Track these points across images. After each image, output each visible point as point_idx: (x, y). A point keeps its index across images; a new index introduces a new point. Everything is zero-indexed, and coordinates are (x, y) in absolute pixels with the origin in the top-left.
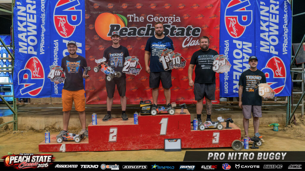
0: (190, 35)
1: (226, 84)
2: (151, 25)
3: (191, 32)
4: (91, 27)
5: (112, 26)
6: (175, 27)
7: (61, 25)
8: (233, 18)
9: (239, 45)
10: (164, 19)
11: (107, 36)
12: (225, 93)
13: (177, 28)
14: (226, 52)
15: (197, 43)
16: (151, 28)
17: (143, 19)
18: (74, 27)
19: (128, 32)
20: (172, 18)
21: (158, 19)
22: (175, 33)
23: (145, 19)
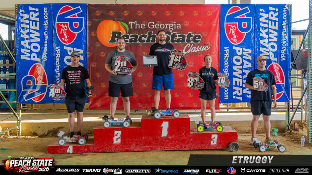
0: (190, 41)
1: (226, 90)
2: (152, 32)
3: (191, 39)
4: (93, 34)
5: (114, 33)
6: (176, 34)
7: (62, 32)
8: (233, 25)
9: (239, 51)
10: (165, 26)
11: (109, 43)
12: (225, 98)
13: (178, 35)
14: (226, 58)
15: (198, 49)
16: (152, 34)
17: (144, 26)
18: (75, 34)
19: (129, 39)
20: (172, 25)
21: (159, 26)
22: (176, 40)
23: (146, 26)
